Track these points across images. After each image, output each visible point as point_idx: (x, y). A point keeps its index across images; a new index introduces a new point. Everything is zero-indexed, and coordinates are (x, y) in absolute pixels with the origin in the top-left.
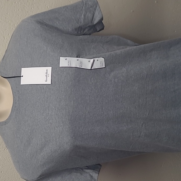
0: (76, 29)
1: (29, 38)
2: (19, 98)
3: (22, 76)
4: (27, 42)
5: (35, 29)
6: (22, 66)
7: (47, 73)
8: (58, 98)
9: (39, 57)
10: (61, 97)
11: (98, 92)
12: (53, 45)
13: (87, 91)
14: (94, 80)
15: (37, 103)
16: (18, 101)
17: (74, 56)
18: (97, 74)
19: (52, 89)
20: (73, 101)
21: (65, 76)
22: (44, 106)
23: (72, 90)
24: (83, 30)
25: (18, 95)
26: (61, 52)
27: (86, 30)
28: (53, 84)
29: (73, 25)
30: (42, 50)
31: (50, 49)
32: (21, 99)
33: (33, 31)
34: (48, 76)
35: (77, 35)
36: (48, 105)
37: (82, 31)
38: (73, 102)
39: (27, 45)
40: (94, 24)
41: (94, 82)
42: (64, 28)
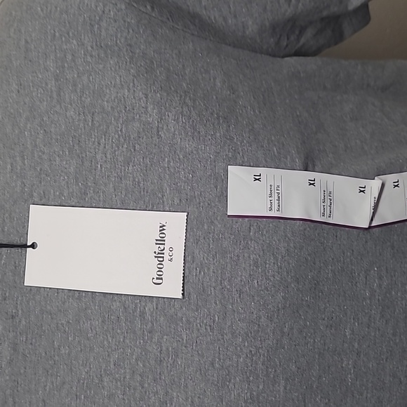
0: (274, 27)
1: (69, 57)
2: (15, 350)
3: (33, 246)
4: (57, 80)
5: (101, 19)
6: (32, 196)
7: (161, 241)
8: (212, 364)
9: (121, 159)
10: (228, 363)
11: (394, 335)
12: (190, 103)
13: (348, 332)
14: (380, 278)
15: (106, 379)
16: (10, 362)
17: (293, 160)
18: (393, 247)
19: (188, 322)
20: (287, 380)
21: (256, 263)
22: (142, 399)
23: (286, 330)
24: (297, 32)
25: (11, 335)
26: (231, 139)
27: (309, 33)
28: (194, 296)
29: (265, 9)
30: (137, 124)
31: (177, 120)
32: (24, 355)
33: (92, 26)
34: (166, 257)
35: (274, 56)
36: (162, 393)
37: (292, 38)
38: (283, 382)
39: (59, 95)
40: (351, 7)
41: (380, 286)
42: (225, 19)
